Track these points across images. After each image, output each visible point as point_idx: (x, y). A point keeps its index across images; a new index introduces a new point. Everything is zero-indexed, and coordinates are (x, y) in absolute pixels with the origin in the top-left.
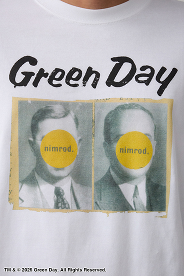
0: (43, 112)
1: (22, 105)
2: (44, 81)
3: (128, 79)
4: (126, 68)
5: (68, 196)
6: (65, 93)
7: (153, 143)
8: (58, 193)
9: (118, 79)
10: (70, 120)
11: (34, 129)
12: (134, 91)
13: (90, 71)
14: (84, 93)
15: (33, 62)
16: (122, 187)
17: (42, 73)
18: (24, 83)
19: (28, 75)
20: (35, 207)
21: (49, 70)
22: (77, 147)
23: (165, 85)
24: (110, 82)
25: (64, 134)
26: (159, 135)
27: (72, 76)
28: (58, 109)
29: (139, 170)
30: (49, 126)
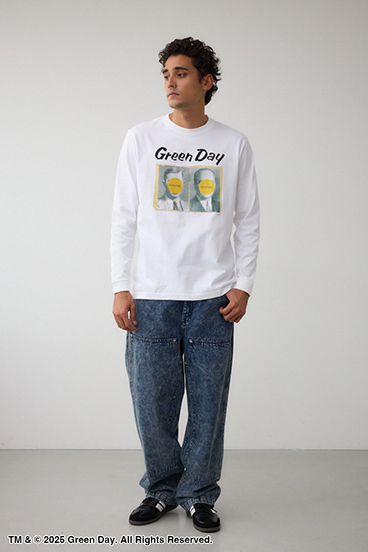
0: (169, 170)
1: (161, 167)
2: (169, 157)
3: (204, 158)
4: (203, 153)
5: (179, 206)
6: (178, 163)
7: (215, 184)
8: (175, 203)
9: (200, 158)
10: (180, 174)
11: (165, 177)
12: (206, 163)
13: (188, 155)
14: (186, 163)
15: (165, 150)
16: (201, 202)
17: (169, 154)
18: (161, 158)
19: (163, 155)
20: (165, 210)
21: (172, 154)
22: (182, 186)
23: (219, 161)
24: (197, 159)
25: (177, 179)
26: (217, 181)
27: (181, 156)
28: (175, 169)
29: (209, 195)
30: (171, 176)
